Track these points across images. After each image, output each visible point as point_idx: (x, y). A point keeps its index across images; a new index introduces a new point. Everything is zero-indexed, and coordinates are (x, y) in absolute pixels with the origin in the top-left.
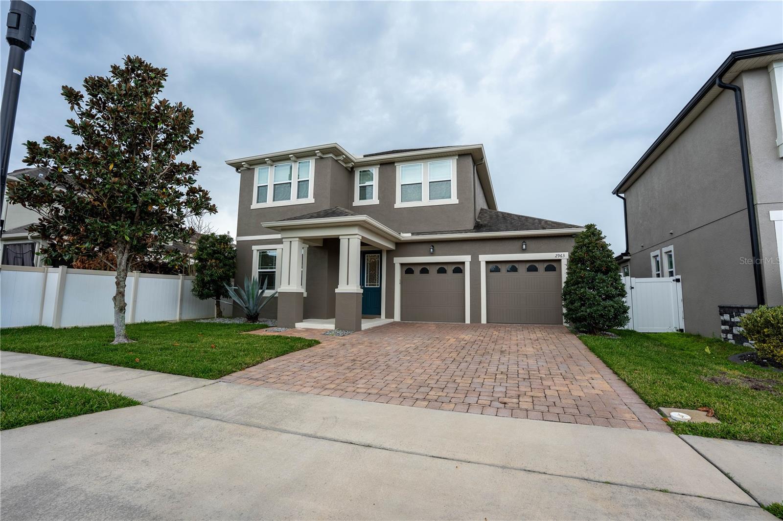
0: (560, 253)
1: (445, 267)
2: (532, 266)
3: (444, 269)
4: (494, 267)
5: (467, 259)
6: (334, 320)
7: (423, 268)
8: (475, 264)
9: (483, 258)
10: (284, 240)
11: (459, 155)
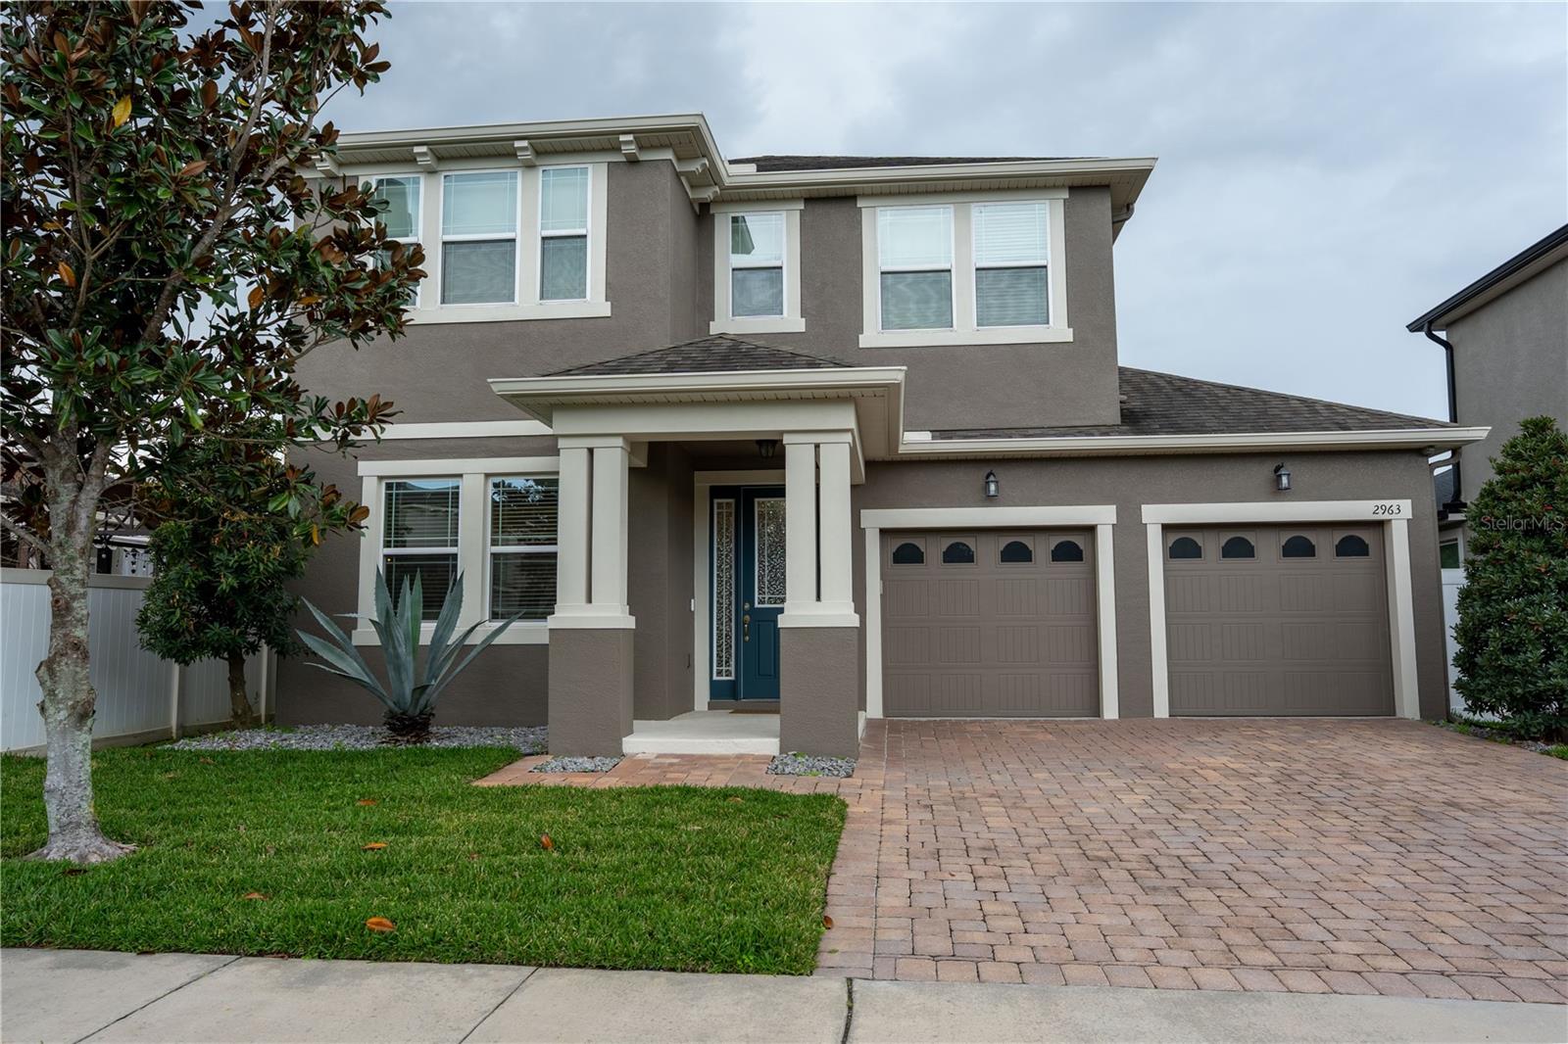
0: (1388, 503)
1: (1027, 541)
2: (1298, 540)
3: (1026, 547)
4: (1183, 542)
5: (1103, 516)
6: (774, 721)
7: (951, 546)
8: (1130, 531)
9: (1155, 515)
10: (561, 443)
11: (1072, 189)
